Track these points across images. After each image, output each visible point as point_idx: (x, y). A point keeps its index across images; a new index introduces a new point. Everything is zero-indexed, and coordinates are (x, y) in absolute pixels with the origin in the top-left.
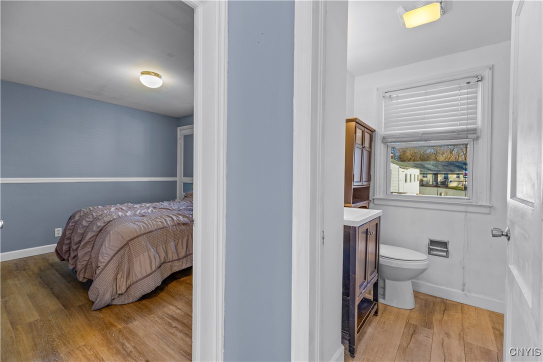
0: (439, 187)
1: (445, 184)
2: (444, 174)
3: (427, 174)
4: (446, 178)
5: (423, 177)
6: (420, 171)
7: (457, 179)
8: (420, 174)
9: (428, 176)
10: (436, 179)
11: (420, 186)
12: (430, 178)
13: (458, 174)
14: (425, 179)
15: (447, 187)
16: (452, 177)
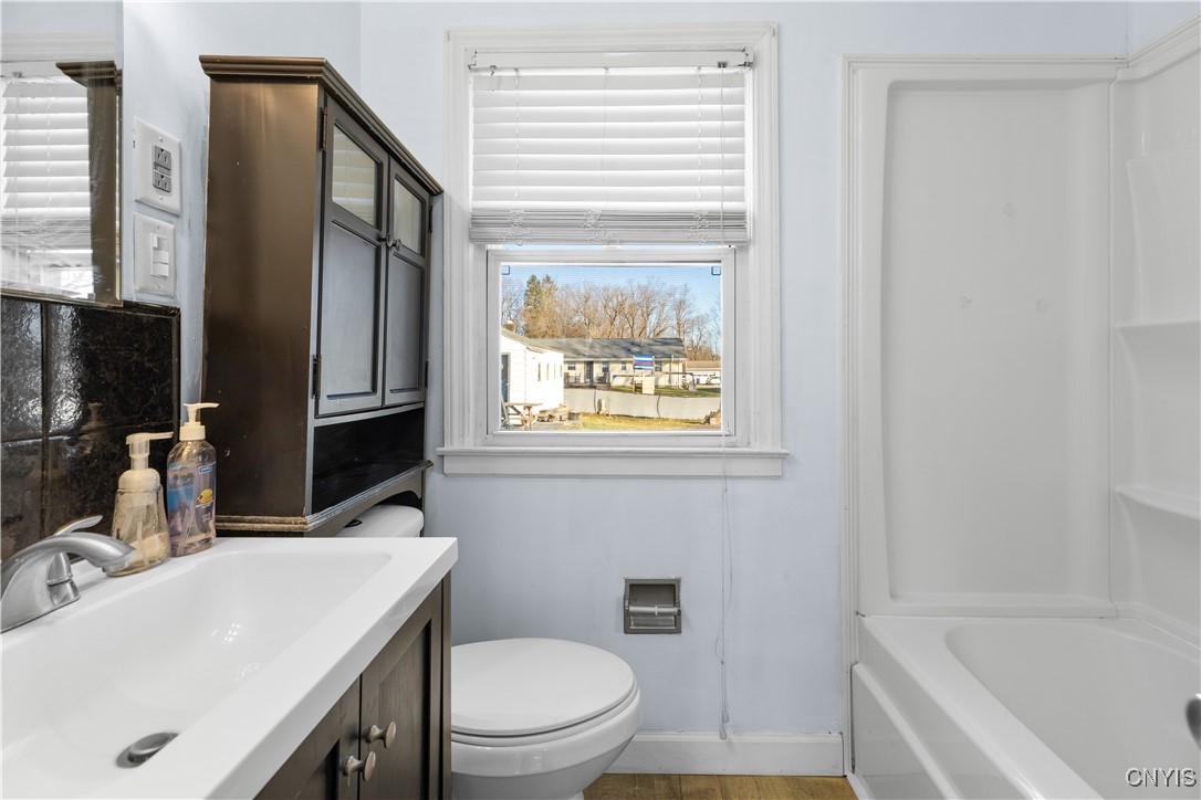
0: (595, 387)
1: (604, 382)
2: (604, 363)
3: (575, 363)
4: (606, 370)
5: (570, 368)
6: (565, 357)
7: (623, 373)
8: (565, 362)
9: (577, 366)
10: (589, 374)
11: (565, 387)
12: (580, 370)
13: (624, 362)
14: (572, 373)
15: (609, 388)
16: (615, 369)
